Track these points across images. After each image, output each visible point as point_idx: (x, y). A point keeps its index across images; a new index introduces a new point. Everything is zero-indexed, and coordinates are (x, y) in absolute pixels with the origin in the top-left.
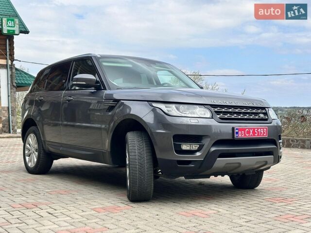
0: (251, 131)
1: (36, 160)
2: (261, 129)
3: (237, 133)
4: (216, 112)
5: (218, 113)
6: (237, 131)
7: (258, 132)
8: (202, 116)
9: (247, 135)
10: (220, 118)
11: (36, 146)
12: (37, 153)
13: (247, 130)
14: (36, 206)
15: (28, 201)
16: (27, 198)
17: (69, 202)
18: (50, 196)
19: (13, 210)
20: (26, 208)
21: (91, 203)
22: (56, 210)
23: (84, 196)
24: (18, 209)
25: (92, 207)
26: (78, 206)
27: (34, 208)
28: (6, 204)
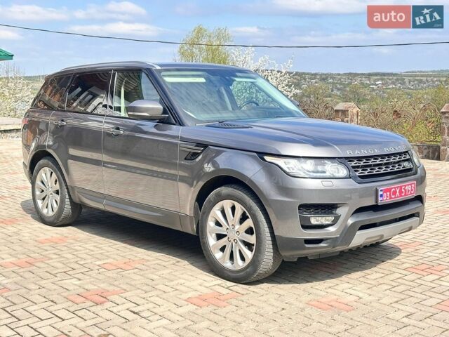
0: (398, 191)
2: (408, 185)
3: (381, 196)
4: (353, 167)
5: (356, 168)
6: (382, 193)
7: (405, 190)
9: (393, 197)
10: (359, 176)
13: (393, 189)
14: (105, 298)
15: (86, 287)
16: (80, 280)
17: (145, 288)
18: (109, 274)
19: (77, 307)
20: (93, 304)
21: (178, 287)
22: (139, 305)
23: (159, 273)
24: (83, 306)
25: (185, 296)
26: (164, 296)
27: (105, 302)
28: (59, 297)
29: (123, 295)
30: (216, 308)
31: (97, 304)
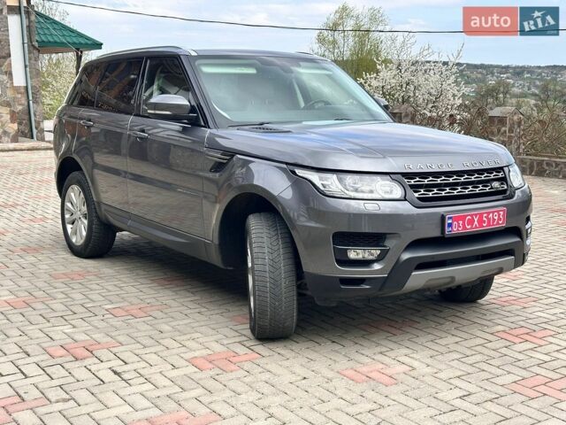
0: (476, 220)
1: (84, 233)
2: (493, 212)
3: (450, 225)
4: (412, 186)
5: (415, 188)
6: (450, 221)
7: (489, 219)
8: (387, 196)
9: (469, 227)
10: (418, 198)
11: (84, 209)
12: (86, 222)
13: (469, 217)
14: (91, 352)
15: (76, 337)
16: (74, 327)
17: (147, 342)
18: (114, 321)
19: (51, 362)
20: (73, 359)
21: (187, 343)
22: (126, 363)
23: (174, 324)
24: (59, 361)
25: (189, 355)
26: (165, 354)
27: (88, 357)
28: (38, 347)
29: (114, 350)
30: (220, 372)
31: (77, 359)
